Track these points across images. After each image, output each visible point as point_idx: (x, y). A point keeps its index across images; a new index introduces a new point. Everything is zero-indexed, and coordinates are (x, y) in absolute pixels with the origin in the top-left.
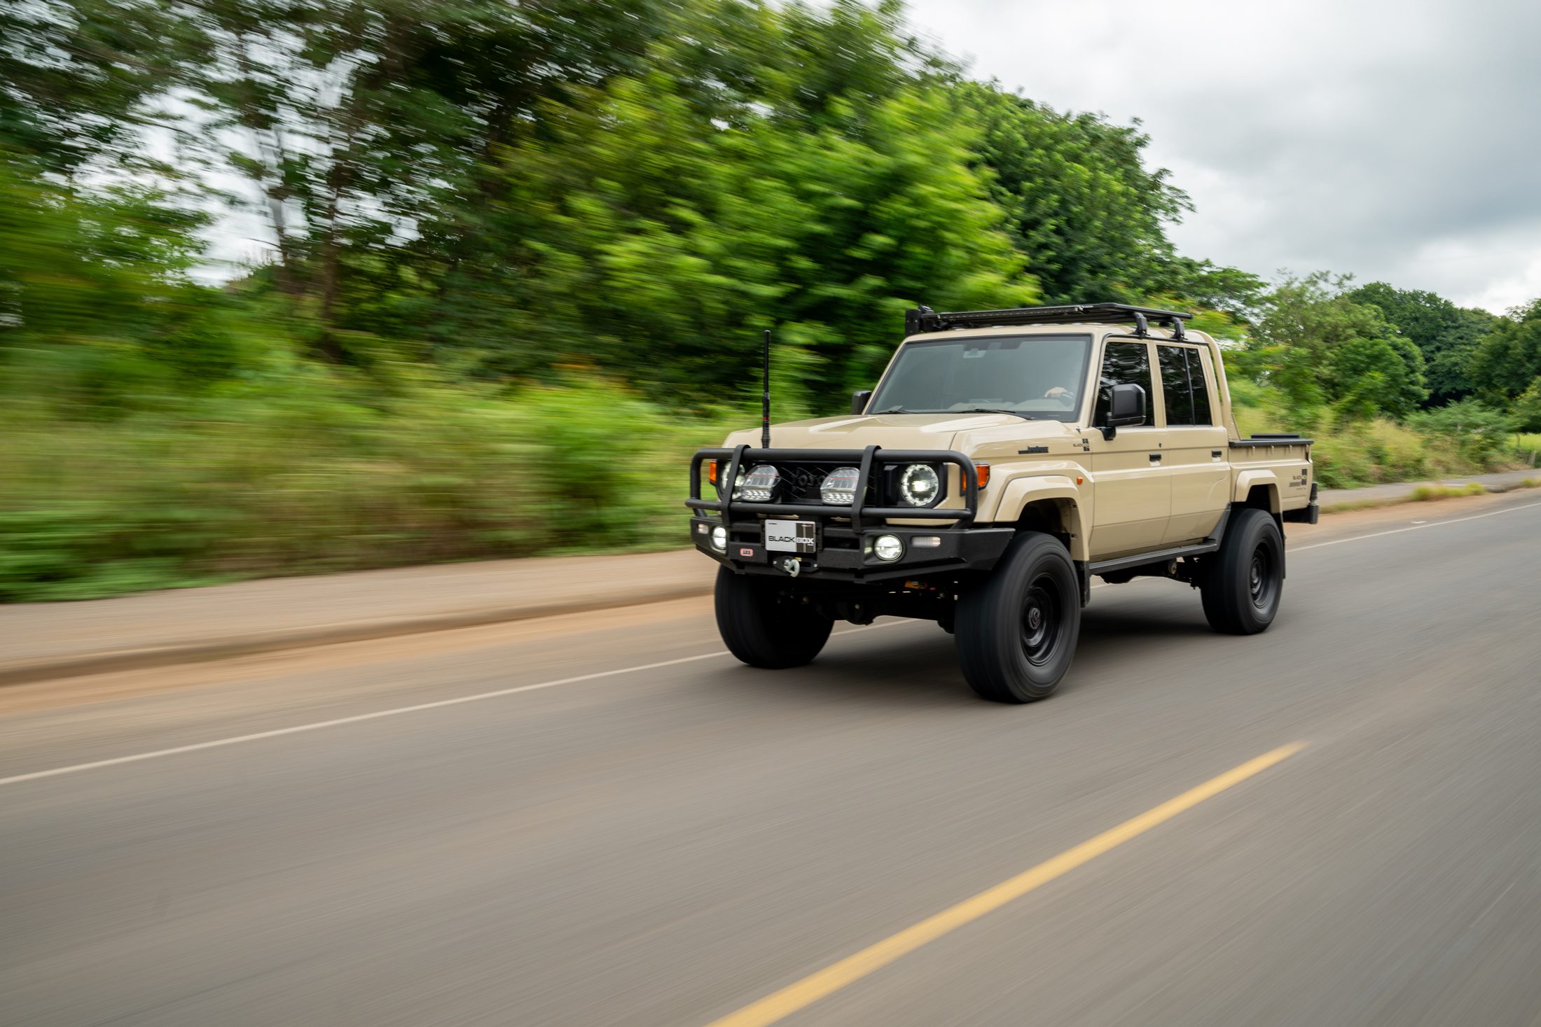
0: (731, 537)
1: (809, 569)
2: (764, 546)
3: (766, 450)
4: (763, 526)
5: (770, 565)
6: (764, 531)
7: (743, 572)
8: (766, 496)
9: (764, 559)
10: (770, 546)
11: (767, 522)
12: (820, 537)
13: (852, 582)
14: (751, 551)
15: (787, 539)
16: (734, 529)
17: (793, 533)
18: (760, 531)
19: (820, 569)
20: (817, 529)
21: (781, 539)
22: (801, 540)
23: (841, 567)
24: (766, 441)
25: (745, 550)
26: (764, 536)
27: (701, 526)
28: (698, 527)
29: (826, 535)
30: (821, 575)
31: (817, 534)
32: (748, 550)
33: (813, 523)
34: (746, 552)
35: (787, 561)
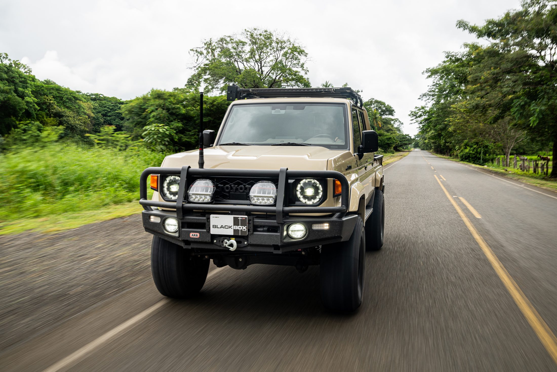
0: (183, 225)
1: (241, 245)
2: (209, 231)
3: (201, 169)
4: (209, 218)
5: (212, 242)
6: (209, 222)
7: (189, 247)
8: (208, 199)
9: (208, 239)
10: (213, 231)
11: (212, 216)
12: (251, 226)
13: (272, 253)
14: (198, 234)
15: (226, 227)
16: (184, 221)
17: (231, 223)
18: (206, 221)
19: (249, 245)
20: (249, 220)
21: (222, 227)
22: (237, 228)
23: (267, 244)
24: (201, 164)
25: (193, 234)
26: (209, 225)
27: (152, 217)
28: (150, 218)
29: (255, 224)
30: (249, 249)
31: (249, 223)
32: (196, 234)
33: (246, 217)
34: (194, 235)
35: (226, 241)
